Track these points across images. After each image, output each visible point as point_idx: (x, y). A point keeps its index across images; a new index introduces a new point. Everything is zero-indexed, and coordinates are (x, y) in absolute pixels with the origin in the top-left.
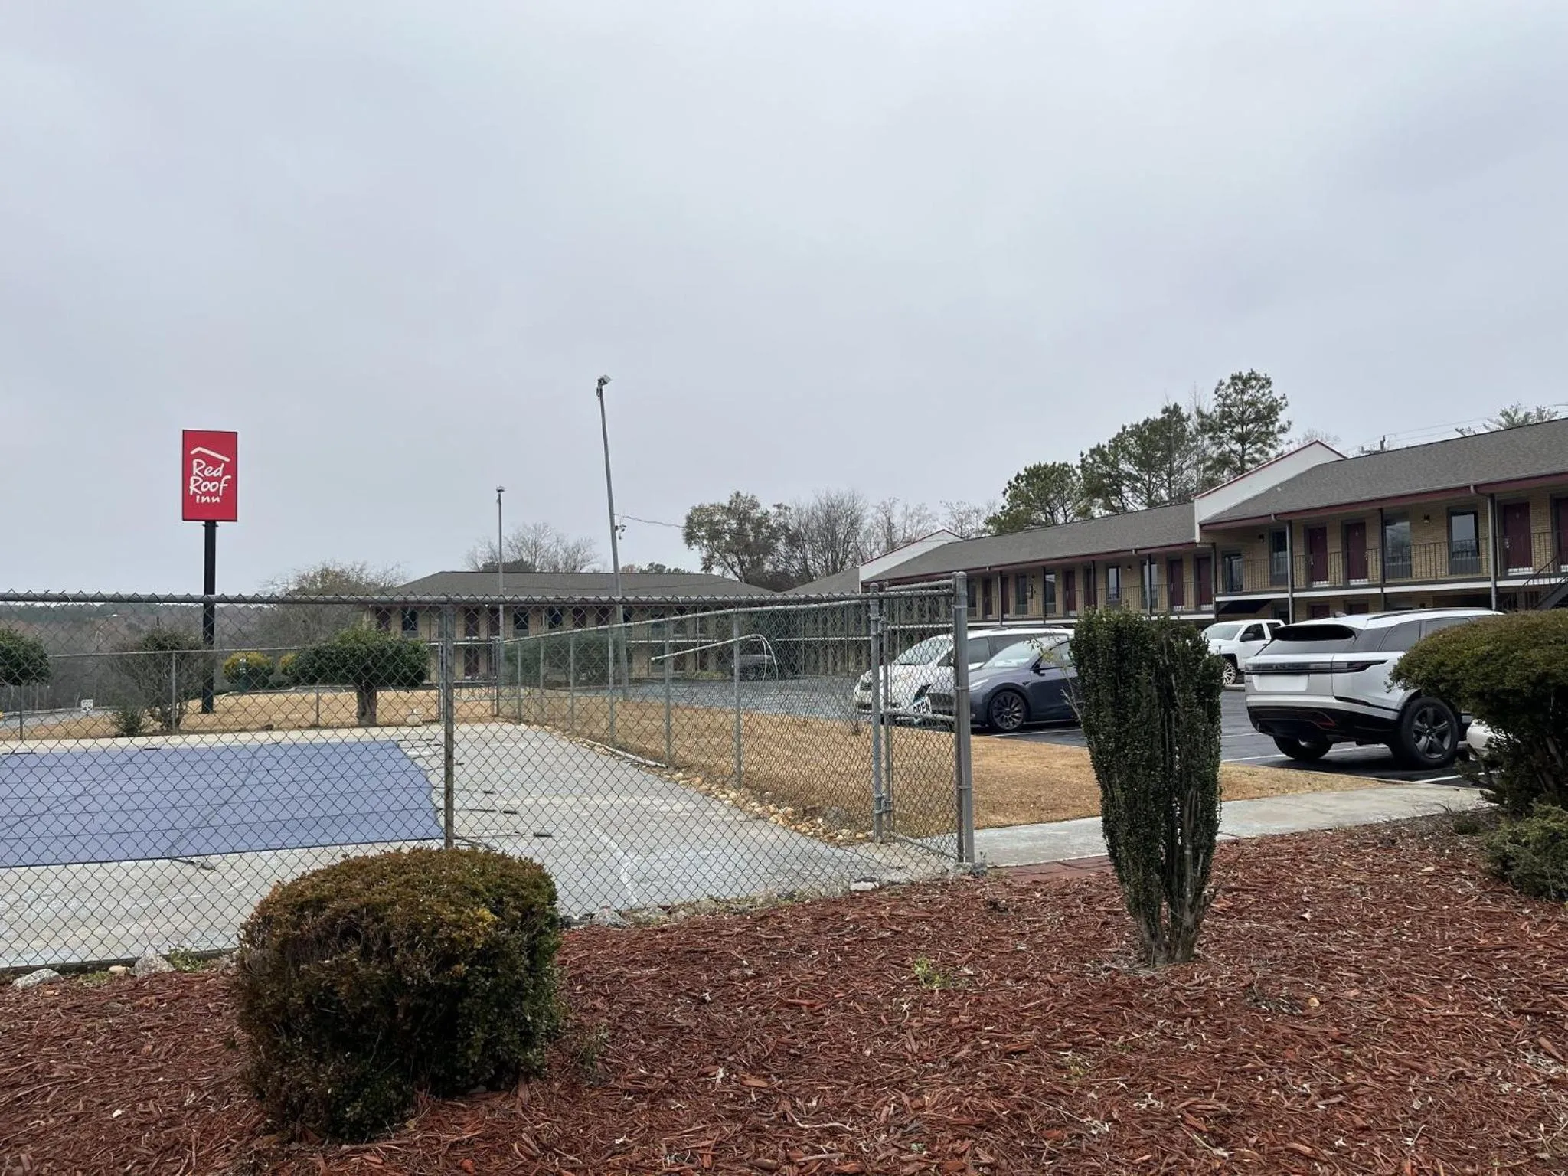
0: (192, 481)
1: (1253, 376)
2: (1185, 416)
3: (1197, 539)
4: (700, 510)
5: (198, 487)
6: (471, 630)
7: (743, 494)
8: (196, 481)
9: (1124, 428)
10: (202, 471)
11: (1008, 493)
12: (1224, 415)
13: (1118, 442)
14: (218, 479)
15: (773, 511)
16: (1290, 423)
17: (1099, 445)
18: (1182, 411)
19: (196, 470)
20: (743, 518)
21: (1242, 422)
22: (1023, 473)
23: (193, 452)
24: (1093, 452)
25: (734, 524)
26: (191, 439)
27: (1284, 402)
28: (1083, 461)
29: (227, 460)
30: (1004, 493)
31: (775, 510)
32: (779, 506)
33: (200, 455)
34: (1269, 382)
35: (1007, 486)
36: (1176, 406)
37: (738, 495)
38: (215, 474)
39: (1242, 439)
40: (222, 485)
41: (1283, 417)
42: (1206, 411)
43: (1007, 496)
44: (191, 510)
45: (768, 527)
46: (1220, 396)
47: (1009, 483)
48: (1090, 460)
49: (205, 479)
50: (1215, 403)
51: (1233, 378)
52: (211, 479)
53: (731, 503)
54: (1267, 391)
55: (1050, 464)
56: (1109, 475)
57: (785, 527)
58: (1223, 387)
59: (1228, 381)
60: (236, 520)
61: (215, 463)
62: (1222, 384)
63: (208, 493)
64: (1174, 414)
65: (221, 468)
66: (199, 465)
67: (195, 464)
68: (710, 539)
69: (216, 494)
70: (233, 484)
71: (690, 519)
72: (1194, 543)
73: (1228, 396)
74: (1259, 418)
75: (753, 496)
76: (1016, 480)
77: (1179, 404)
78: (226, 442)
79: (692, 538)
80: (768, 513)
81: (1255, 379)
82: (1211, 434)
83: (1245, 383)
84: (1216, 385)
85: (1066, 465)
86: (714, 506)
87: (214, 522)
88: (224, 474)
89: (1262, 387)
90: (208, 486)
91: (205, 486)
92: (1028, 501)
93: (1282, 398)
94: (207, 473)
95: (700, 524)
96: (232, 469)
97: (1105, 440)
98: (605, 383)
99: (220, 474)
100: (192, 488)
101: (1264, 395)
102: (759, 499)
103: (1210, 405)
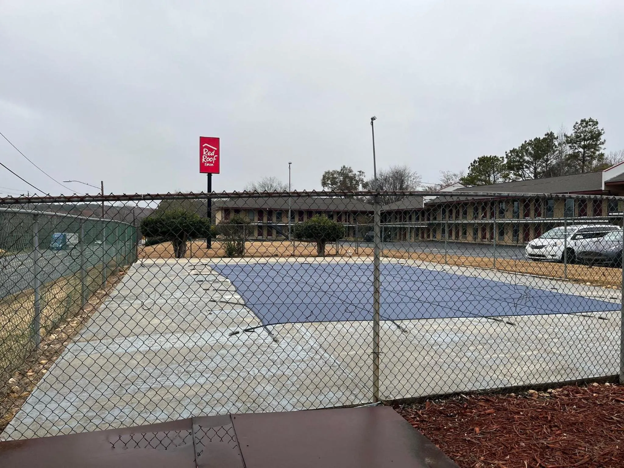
0: (203, 157)
1: (591, 120)
2: (556, 137)
3: (603, 188)
4: (328, 173)
5: (205, 160)
6: (261, 218)
7: (346, 166)
8: (205, 157)
9: (526, 142)
10: (207, 153)
11: (470, 168)
12: (577, 137)
13: (523, 147)
14: (213, 157)
15: (358, 173)
16: (605, 141)
17: (514, 149)
18: (554, 135)
19: (204, 153)
20: (346, 176)
21: (584, 140)
22: (477, 160)
23: (204, 146)
24: (511, 152)
25: (341, 178)
26: (203, 140)
27: (603, 132)
28: (507, 155)
29: (216, 149)
30: (469, 168)
31: (359, 173)
32: (360, 172)
33: (206, 147)
34: (597, 123)
35: (470, 165)
36: (551, 133)
37: (344, 167)
38: (211, 155)
39: (584, 147)
40: (214, 159)
41: (602, 138)
42: (569, 135)
43: (470, 169)
44: (203, 169)
45: (355, 180)
46: (575, 128)
47: (471, 164)
48: (510, 155)
49: (208, 156)
50: (574, 131)
51: (582, 121)
52: (210, 157)
53: (341, 170)
54: (596, 127)
55: (489, 156)
56: (519, 161)
57: (362, 181)
58: (577, 125)
59: (579, 122)
60: (219, 173)
61: (211, 150)
62: (577, 123)
63: (209, 162)
64: (550, 136)
65: (214, 152)
66: (206, 151)
67: (204, 151)
68: (332, 184)
69: (212, 163)
70: (218, 159)
71: (324, 176)
72: (601, 190)
73: (579, 128)
74: (592, 138)
75: (350, 168)
76: (474, 162)
77: (553, 132)
78: (215, 142)
79: (325, 184)
80: (355, 174)
81: (592, 121)
82: (570, 145)
83: (587, 123)
84: (574, 124)
85: (495, 157)
86: (334, 171)
87: (211, 174)
88: (215, 154)
89: (595, 125)
90: (209, 161)
91: (208, 159)
92: (480, 172)
93: (602, 130)
94: (208, 154)
95: (328, 178)
96: (217, 153)
97: (517, 146)
98: (375, 119)
99: (213, 154)
100: (203, 160)
101: (595, 128)
102: (352, 169)
103: (571, 132)
